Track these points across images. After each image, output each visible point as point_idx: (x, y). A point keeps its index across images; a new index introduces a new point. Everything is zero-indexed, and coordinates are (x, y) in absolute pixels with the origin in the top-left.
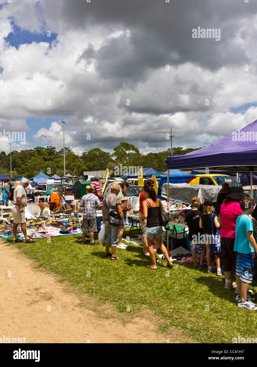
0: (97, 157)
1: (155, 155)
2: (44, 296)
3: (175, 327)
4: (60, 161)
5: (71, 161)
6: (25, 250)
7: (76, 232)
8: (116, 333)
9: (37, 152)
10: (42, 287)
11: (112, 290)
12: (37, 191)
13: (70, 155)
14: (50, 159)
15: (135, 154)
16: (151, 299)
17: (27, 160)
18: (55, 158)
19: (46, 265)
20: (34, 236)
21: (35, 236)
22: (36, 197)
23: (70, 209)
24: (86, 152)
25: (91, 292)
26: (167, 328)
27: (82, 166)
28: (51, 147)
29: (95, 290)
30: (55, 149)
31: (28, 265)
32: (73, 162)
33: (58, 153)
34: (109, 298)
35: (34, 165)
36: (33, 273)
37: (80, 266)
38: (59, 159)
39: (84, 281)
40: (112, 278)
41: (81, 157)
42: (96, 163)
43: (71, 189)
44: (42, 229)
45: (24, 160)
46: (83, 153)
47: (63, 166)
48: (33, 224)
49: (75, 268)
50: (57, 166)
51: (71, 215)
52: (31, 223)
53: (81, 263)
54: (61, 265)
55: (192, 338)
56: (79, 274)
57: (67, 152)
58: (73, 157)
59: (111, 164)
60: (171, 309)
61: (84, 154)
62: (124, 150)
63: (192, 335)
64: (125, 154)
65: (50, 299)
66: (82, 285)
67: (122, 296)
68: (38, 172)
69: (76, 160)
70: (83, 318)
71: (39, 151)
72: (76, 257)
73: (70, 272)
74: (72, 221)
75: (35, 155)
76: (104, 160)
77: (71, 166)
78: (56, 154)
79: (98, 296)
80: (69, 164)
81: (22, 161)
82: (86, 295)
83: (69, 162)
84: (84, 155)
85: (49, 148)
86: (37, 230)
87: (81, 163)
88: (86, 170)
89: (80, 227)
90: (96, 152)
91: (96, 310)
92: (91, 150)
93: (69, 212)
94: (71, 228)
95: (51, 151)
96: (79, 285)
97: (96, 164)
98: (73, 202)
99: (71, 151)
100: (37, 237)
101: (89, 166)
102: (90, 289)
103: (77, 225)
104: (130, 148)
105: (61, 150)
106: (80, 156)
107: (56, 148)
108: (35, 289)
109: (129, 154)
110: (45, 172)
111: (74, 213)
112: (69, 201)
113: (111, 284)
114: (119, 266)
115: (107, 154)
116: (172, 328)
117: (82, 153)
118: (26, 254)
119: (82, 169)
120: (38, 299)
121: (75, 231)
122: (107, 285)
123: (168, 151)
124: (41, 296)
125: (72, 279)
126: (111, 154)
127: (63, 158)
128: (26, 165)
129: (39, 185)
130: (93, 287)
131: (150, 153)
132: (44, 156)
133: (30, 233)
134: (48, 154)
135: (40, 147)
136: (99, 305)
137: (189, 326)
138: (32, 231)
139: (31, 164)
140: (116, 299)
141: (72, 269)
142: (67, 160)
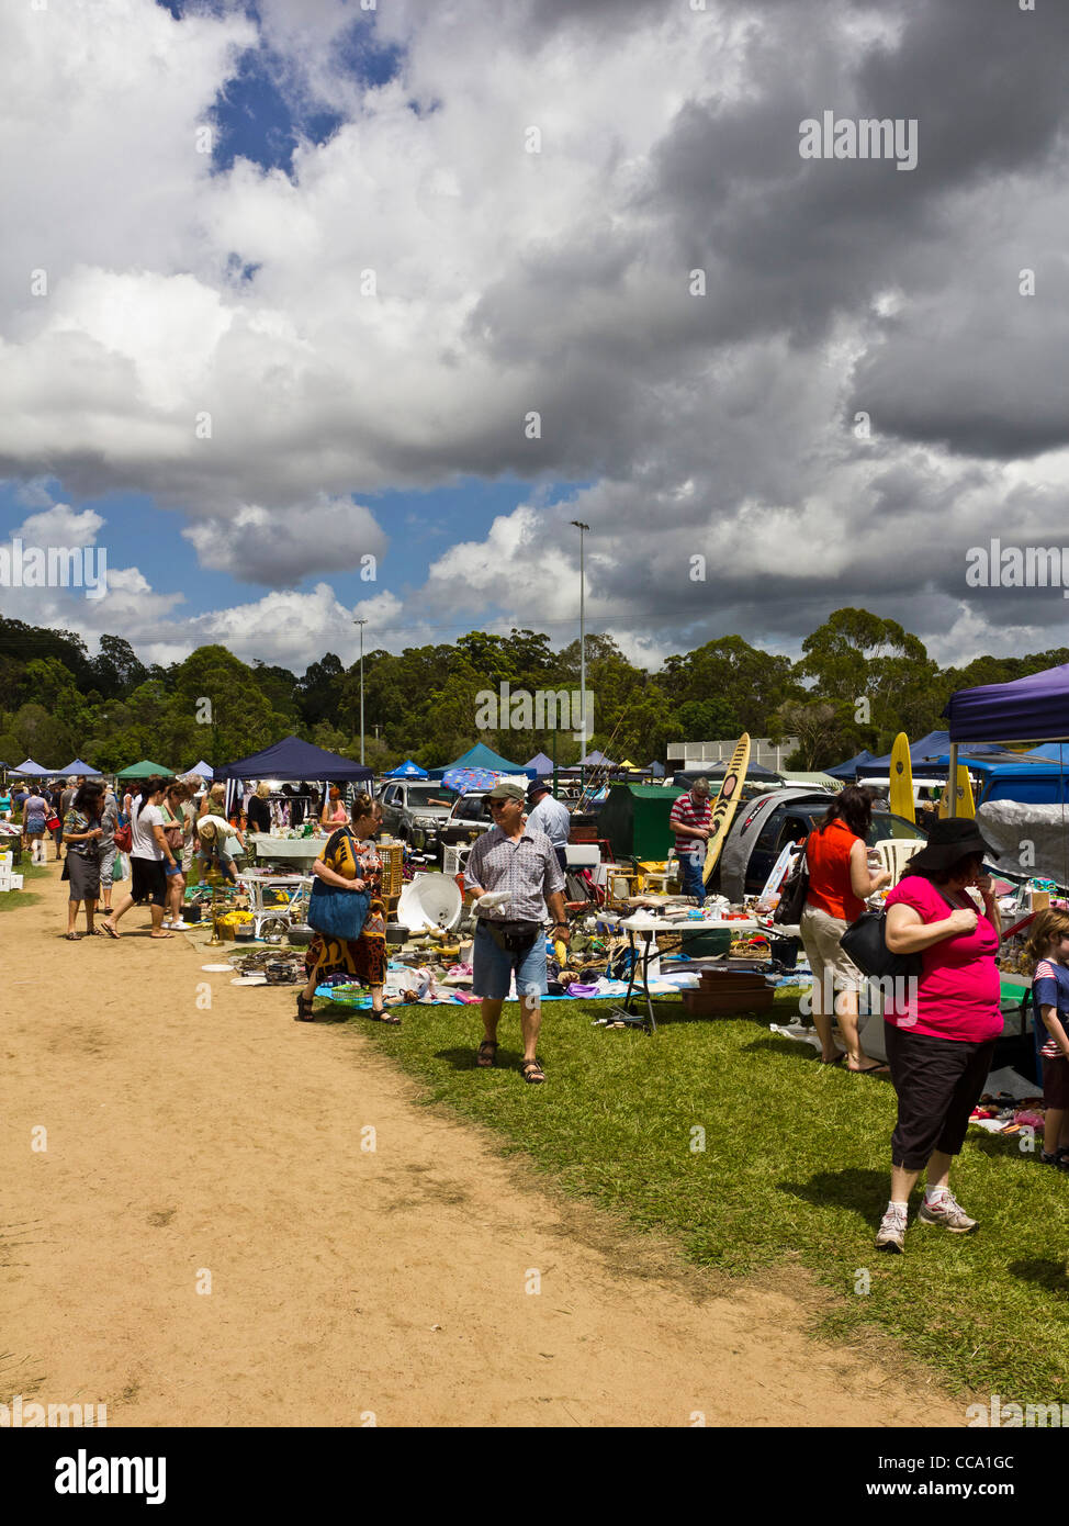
0: (732, 679)
2: (439, 1191)
3: (881, 1325)
5: (613, 696)
6: (388, 1043)
7: (591, 989)
8: (663, 1320)
9: (469, 658)
10: (438, 1166)
11: (681, 1194)
12: (456, 822)
13: (609, 671)
14: (524, 685)
15: (903, 665)
16: (819, 1234)
17: (427, 691)
18: (547, 681)
19: (459, 1095)
20: (428, 994)
21: (433, 997)
22: (448, 848)
23: (583, 903)
24: (683, 655)
25: (606, 1194)
26: (849, 1325)
27: (663, 717)
28: (530, 633)
29: (619, 1190)
30: (547, 644)
31: (395, 1093)
32: (623, 701)
33: (557, 659)
34: (668, 1216)
35: (455, 710)
36: (412, 1118)
39: (586, 1159)
41: (660, 679)
42: (727, 705)
43: (593, 816)
44: (462, 971)
45: (413, 691)
46: (669, 659)
48: (428, 952)
49: (563, 1115)
51: (585, 924)
52: (422, 948)
53: (589, 1100)
54: (511, 1100)
55: (934, 1364)
56: (572, 1133)
57: (597, 654)
58: (622, 678)
59: (792, 708)
60: (886, 1270)
61: (673, 662)
62: (853, 644)
63: (937, 1354)
64: (859, 662)
65: (459, 1200)
66: (576, 1169)
67: (714, 1217)
68: (471, 744)
69: (636, 690)
70: (562, 1267)
71: (478, 649)
72: (574, 1079)
73: (540, 1126)
74: (585, 950)
75: (464, 668)
76: (762, 691)
77: (612, 716)
78: (551, 666)
79: (627, 1208)
80: (603, 709)
81: (409, 694)
82: (585, 1202)
83: (604, 699)
84: (671, 667)
85: (523, 636)
86: (442, 975)
87: (657, 704)
88: (681, 734)
89: (613, 974)
90: (725, 657)
91: (611, 1248)
92: (705, 646)
93: (578, 914)
94: (572, 973)
95: (528, 651)
96: (566, 1170)
97: (727, 709)
98: (595, 872)
99: (617, 650)
100: (440, 1001)
101: (694, 716)
102: (601, 1183)
103: (601, 966)
104: (883, 638)
105: (571, 648)
106: (653, 671)
107: (549, 640)
108: (411, 1166)
109: (876, 662)
110: (500, 745)
112: (577, 866)
113: (684, 1175)
115: (779, 664)
116: (869, 1327)
117: (666, 661)
118: (392, 1055)
119: (660, 732)
120: (418, 1196)
121: (589, 985)
122: (669, 1176)
124: (428, 1191)
125: (544, 1147)
126: (794, 662)
127: (580, 680)
128: (425, 711)
129: (465, 799)
130: (613, 1181)
131: (984, 659)
132: (500, 672)
133: (414, 983)
134: (514, 667)
135: (484, 635)
136: (625, 1237)
137: (933, 1326)
138: (421, 976)
139: (445, 710)
140: (689, 1224)
141: (552, 1118)
142: (594, 689)
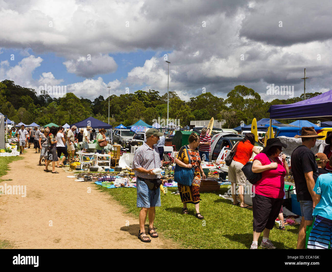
0: (208, 104)
1: (283, 102)
4: (163, 108)
5: (176, 108)
6: (117, 197)
9: (138, 97)
11: (196, 238)
12: (134, 140)
13: (175, 101)
14: (152, 104)
15: (255, 101)
17: (126, 106)
18: (158, 104)
19: (136, 211)
20: (127, 185)
21: (129, 186)
22: (132, 147)
23: (168, 162)
24: (195, 98)
25: (176, 238)
27: (189, 114)
28: (154, 91)
29: (179, 237)
30: (158, 94)
31: (119, 210)
32: (179, 109)
33: (161, 98)
34: (192, 244)
35: (134, 111)
36: (123, 217)
37: (168, 216)
38: (163, 105)
39: (170, 228)
40: (199, 228)
41: (188, 104)
42: (207, 111)
43: (171, 139)
45: (123, 106)
46: (191, 98)
47: (166, 114)
48: (127, 174)
49: (164, 217)
50: (159, 113)
51: (169, 168)
52: (125, 173)
56: (166, 222)
57: (172, 97)
58: (179, 103)
59: (224, 112)
61: (192, 99)
62: (241, 95)
64: (243, 100)
66: (167, 231)
67: (205, 244)
68: (138, 120)
69: (182, 106)
71: (140, 95)
73: (158, 219)
74: (169, 174)
75: (136, 100)
76: (216, 107)
77: (176, 113)
78: (159, 100)
79: (181, 242)
80: (173, 111)
81: (121, 106)
82: (170, 240)
83: (173, 109)
85: (152, 92)
86: (131, 180)
87: (188, 110)
88: (194, 118)
90: (206, 98)
92: (201, 95)
93: (167, 165)
94: (166, 180)
95: (153, 96)
96: (165, 231)
97: (206, 112)
98: (172, 154)
99: (177, 96)
101: (197, 114)
102: (174, 235)
104: (249, 93)
105: (165, 95)
106: (187, 101)
108: (123, 229)
109: (247, 100)
110: (146, 120)
111: (172, 166)
112: (167, 152)
113: (197, 233)
114: (209, 219)
115: (221, 100)
117: (190, 99)
118: (118, 200)
119: (188, 118)
120: (125, 237)
121: (170, 183)
122: (193, 233)
123: (301, 96)
124: (128, 236)
125: (159, 225)
126: (225, 99)
127: (167, 104)
128: (126, 111)
129: (136, 134)
130: (178, 234)
131: (276, 100)
132: (146, 101)
133: (123, 182)
134: (150, 100)
135: (142, 91)
138: (125, 180)
139: (131, 111)
141: (161, 217)
142: (171, 106)
